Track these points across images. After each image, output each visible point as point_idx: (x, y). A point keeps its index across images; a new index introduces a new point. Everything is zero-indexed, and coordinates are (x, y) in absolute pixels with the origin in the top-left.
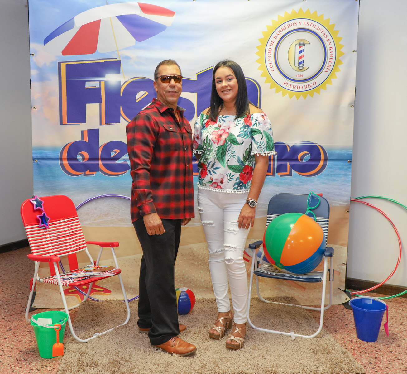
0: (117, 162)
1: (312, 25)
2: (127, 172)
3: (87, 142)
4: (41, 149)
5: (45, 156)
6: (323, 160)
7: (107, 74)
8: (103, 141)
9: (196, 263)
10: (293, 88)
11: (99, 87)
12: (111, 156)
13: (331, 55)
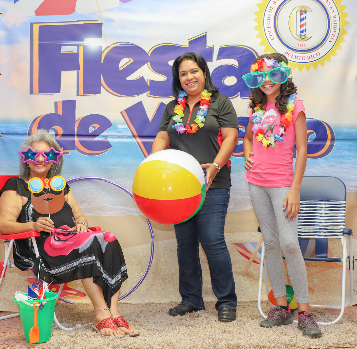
0: (97, 139)
2: (108, 150)
3: (62, 115)
4: (7, 122)
5: (11, 131)
6: (329, 139)
7: (86, 38)
8: (80, 114)
10: (295, 59)
11: (76, 52)
12: (90, 132)
13: (335, 24)
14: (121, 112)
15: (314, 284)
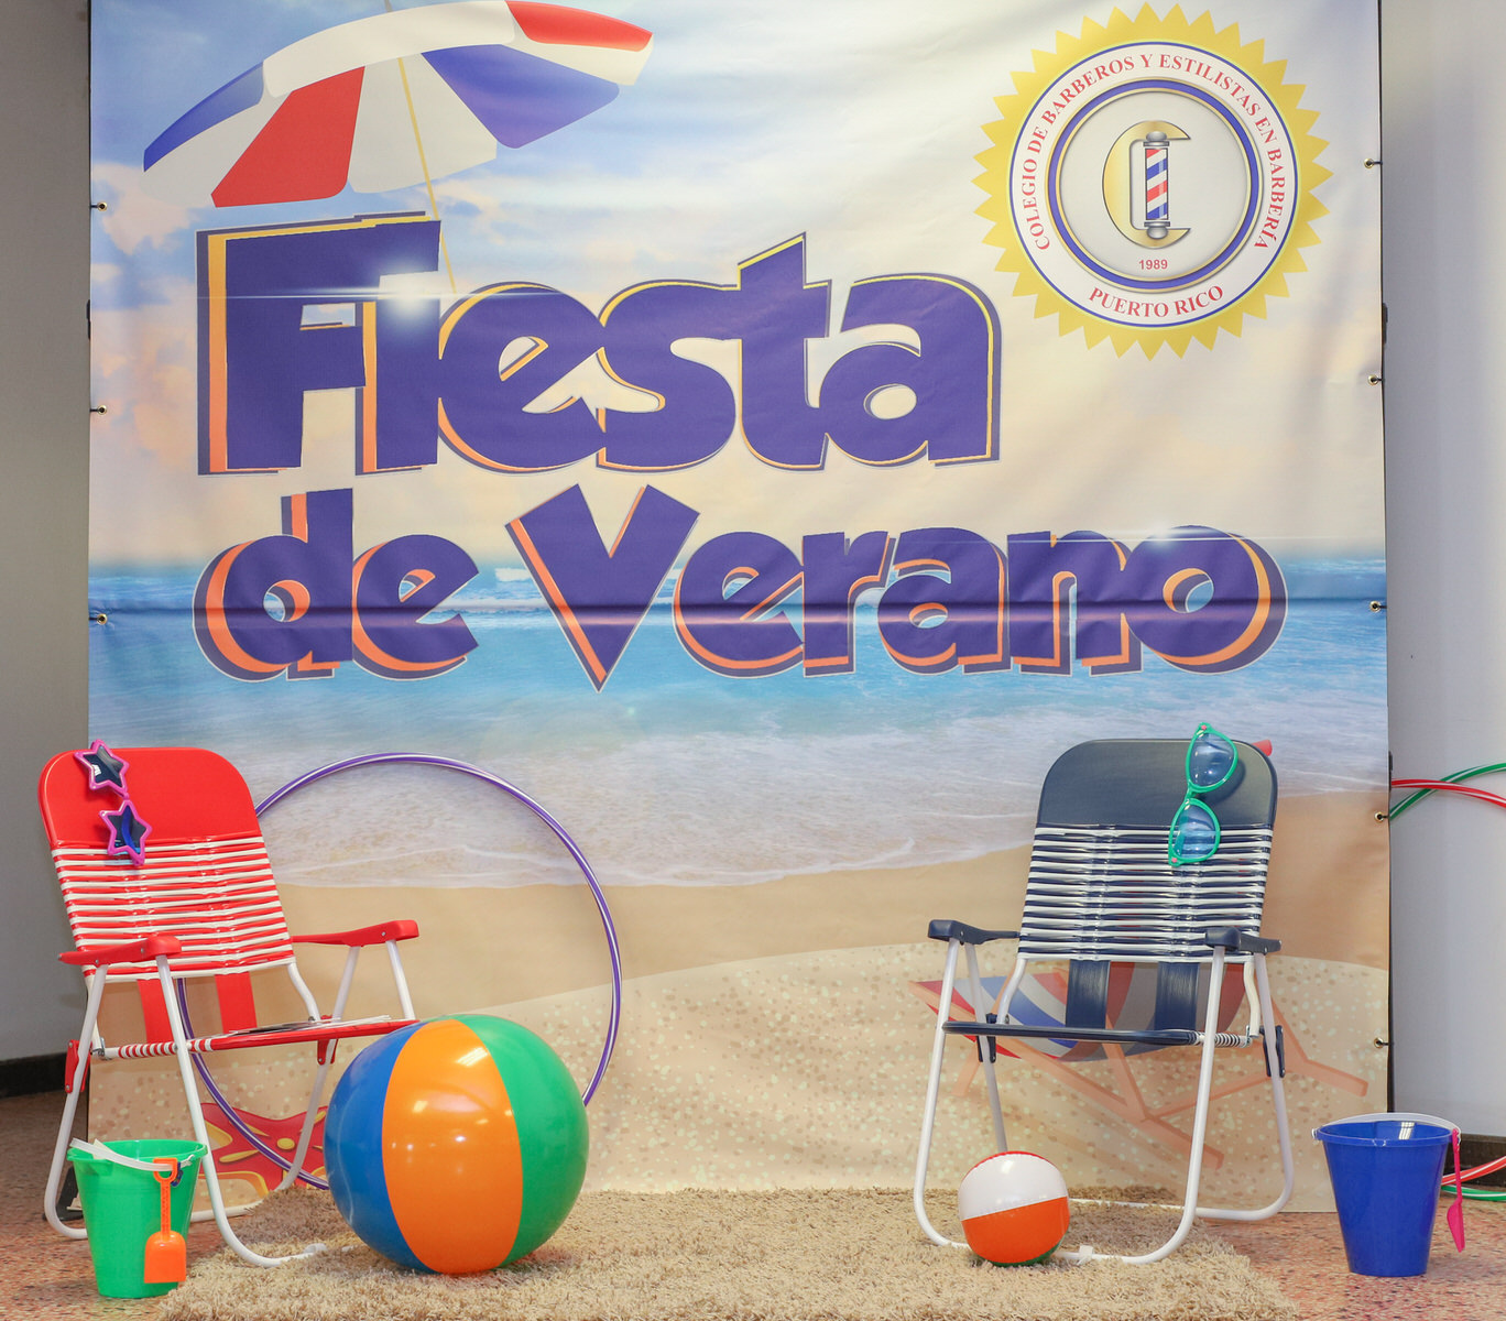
1: (1194, 67)
2: (464, 659)
3: (306, 540)
4: (123, 570)
7: (386, 274)
8: (367, 536)
9: (752, 1044)
10: (1130, 313)
11: (353, 324)
12: (401, 596)
13: (1278, 181)
14: (508, 527)
15: (1221, 1131)
